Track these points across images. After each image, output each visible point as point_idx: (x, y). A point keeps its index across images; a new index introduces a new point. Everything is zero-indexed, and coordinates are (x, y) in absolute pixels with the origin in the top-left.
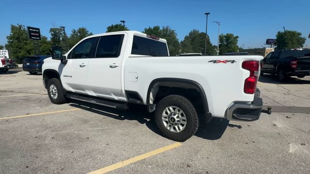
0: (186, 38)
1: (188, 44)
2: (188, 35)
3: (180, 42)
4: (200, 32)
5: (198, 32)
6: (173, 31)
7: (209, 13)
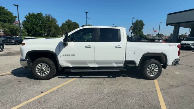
0: (63, 24)
1: (66, 28)
2: (65, 23)
3: (60, 27)
4: (73, 22)
5: (71, 21)
6: (54, 18)
7: (88, 13)
